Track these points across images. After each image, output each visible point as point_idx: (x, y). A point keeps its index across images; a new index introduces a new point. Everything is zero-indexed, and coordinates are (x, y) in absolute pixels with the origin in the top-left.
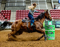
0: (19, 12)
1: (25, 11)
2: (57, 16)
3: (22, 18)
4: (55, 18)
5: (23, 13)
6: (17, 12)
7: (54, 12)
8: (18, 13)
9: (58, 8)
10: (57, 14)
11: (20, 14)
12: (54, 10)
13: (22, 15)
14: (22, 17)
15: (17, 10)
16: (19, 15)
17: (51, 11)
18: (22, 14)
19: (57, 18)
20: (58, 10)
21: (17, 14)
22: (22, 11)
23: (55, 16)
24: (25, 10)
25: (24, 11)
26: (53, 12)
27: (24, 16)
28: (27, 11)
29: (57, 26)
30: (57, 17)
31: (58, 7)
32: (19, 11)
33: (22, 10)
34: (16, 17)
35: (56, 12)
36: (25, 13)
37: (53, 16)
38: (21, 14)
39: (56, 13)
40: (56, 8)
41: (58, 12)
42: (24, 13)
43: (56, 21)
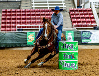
0: (8, 14)
1: (20, 12)
2: (83, 22)
3: (14, 25)
4: (79, 26)
5: (15, 15)
6: (4, 14)
7: (78, 14)
8: (6, 15)
9: (86, 5)
10: (84, 18)
11: (9, 17)
12: (77, 11)
13: (13, 19)
14: (13, 23)
15: (4, 10)
16: (8, 19)
17: (71, 11)
18: (14, 17)
19: (84, 26)
20: (85, 11)
21: (4, 17)
22: (13, 12)
23: (80, 22)
24: (19, 10)
25: (18, 12)
26: (76, 13)
27: (17, 21)
28: (25, 11)
29: (84, 41)
30: (84, 24)
31: (85, 3)
32: (8, 12)
33: (14, 10)
34: (3, 23)
35: (81, 13)
36: (20, 15)
37: (75, 22)
38: (12, 17)
39: (81, 16)
40: (82, 5)
41: (85, 14)
42: (18, 15)
43: (81, 31)
